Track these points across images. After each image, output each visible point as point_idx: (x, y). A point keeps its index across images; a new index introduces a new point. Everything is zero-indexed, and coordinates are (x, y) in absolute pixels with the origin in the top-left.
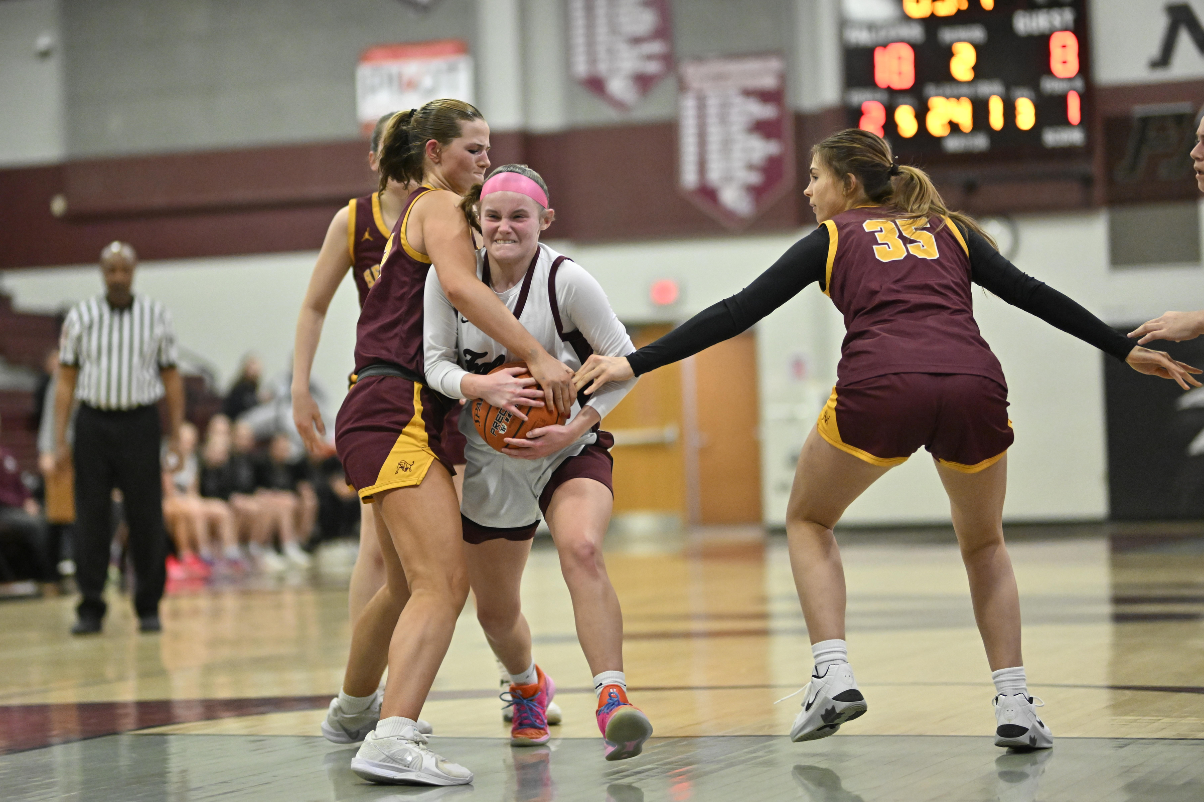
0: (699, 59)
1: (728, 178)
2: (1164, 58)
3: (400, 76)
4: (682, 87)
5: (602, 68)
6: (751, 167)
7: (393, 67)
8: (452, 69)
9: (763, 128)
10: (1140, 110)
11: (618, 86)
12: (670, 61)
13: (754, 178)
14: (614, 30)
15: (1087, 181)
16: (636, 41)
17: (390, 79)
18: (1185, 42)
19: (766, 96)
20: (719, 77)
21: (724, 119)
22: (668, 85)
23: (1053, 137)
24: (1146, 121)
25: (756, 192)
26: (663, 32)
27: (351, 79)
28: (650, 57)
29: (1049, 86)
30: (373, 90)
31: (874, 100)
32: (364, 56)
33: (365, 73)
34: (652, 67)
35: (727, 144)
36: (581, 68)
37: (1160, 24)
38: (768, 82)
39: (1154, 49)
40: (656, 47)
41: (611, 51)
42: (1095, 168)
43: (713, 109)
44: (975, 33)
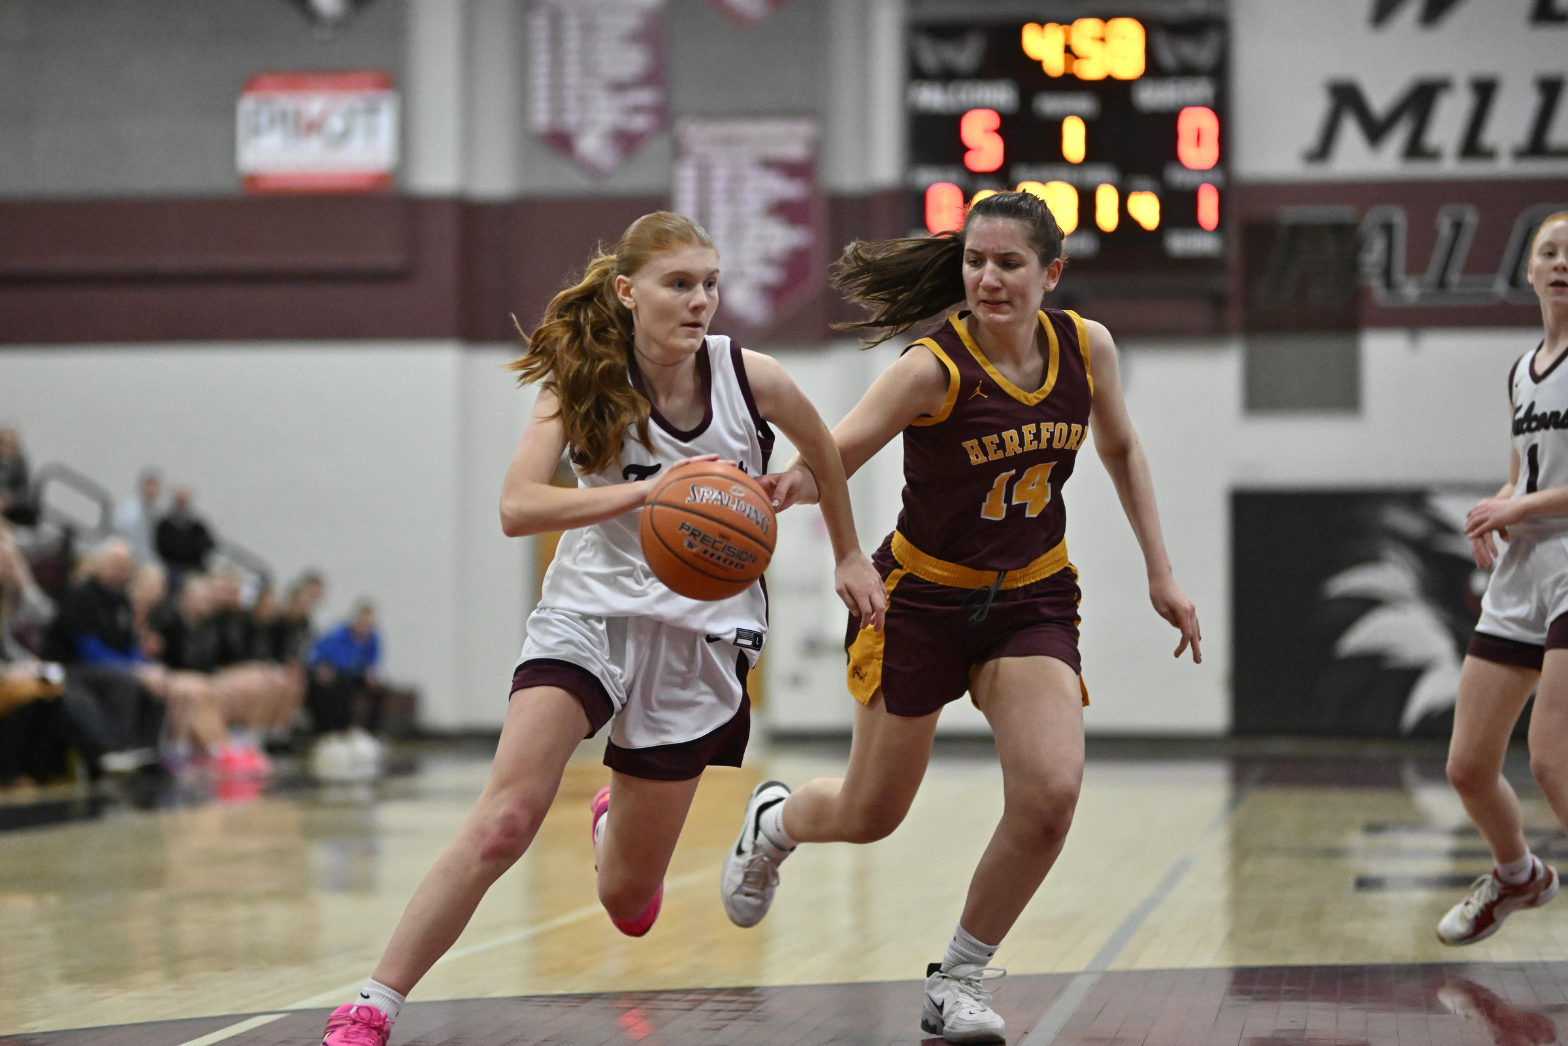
0: (707, 115)
1: (737, 274)
2: (1324, 149)
3: (298, 115)
4: (678, 151)
5: (571, 119)
6: (768, 261)
7: (286, 101)
8: (372, 110)
9: (785, 211)
10: (1291, 214)
11: (591, 145)
12: (664, 115)
13: (771, 276)
14: (589, 70)
15: (1218, 301)
16: (619, 87)
17: (284, 116)
18: (1351, 133)
19: (792, 170)
20: (729, 141)
21: (733, 196)
22: (658, 147)
23: (1181, 243)
24: (1297, 230)
25: (774, 294)
26: (652, 78)
27: (230, 114)
28: (637, 110)
29: (1177, 177)
30: (256, 131)
31: (948, 181)
32: (250, 84)
33: (247, 105)
34: (640, 123)
35: (736, 230)
36: (541, 117)
37: (1318, 106)
38: (794, 151)
39: (1309, 135)
40: (645, 97)
41: (582, 99)
42: (1230, 284)
43: (719, 185)
44: (1085, 104)
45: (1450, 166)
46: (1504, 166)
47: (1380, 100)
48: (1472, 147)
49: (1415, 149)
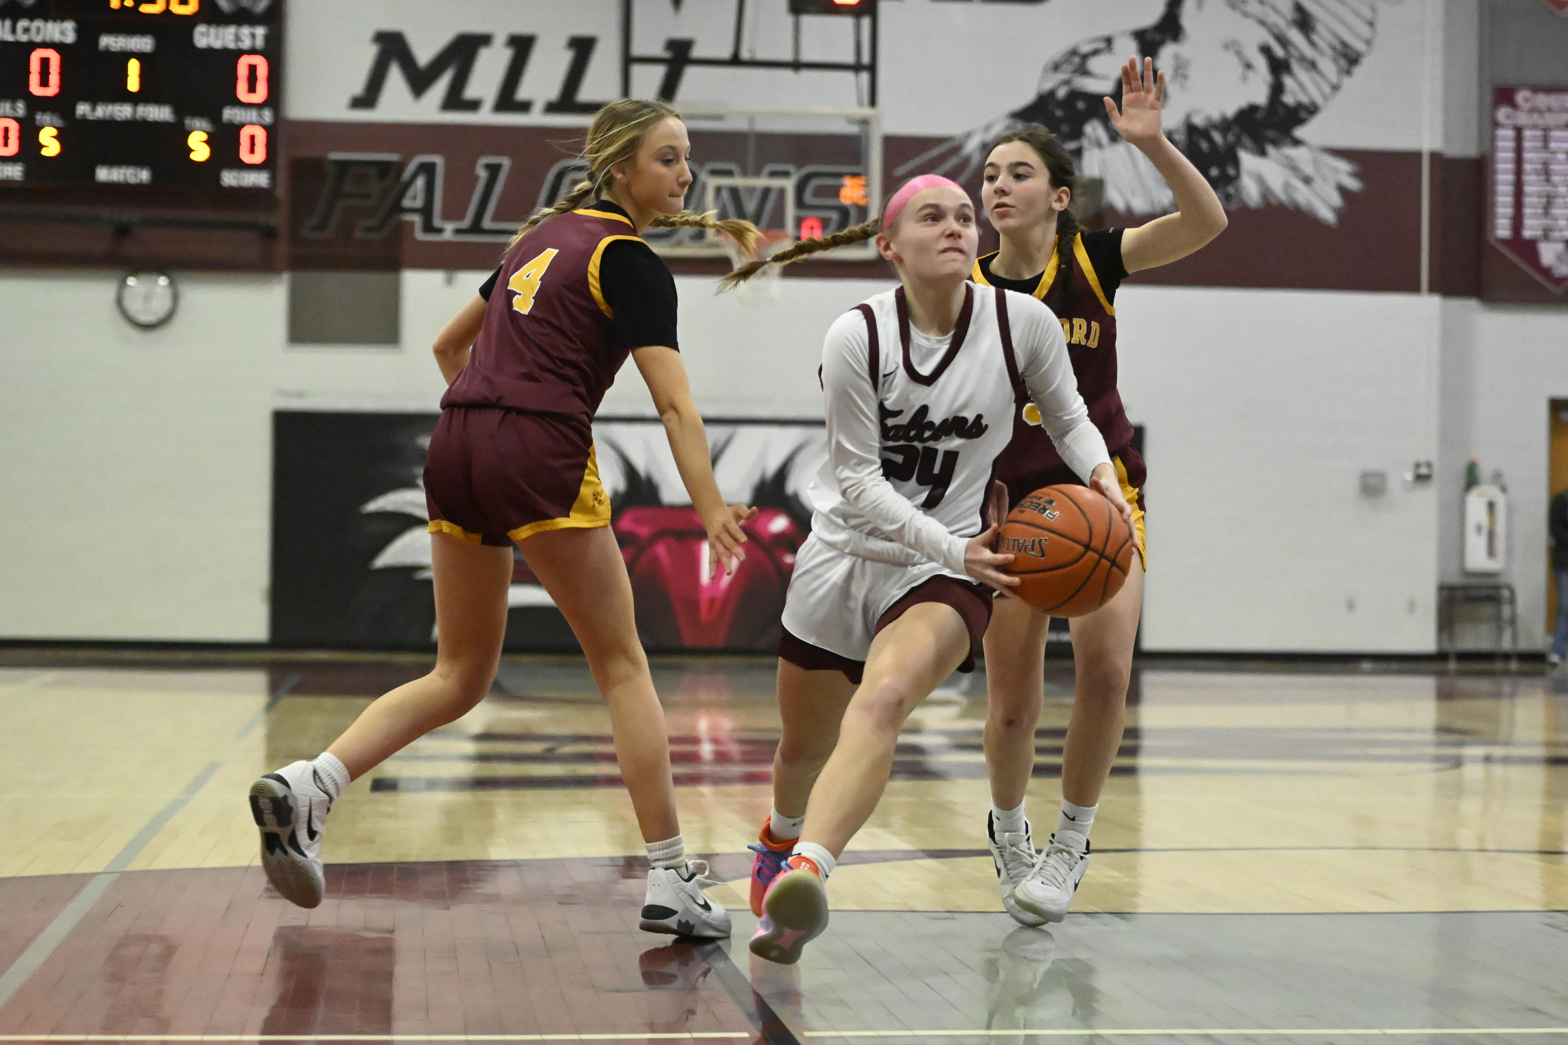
2: (368, 98)
10: (336, 156)
15: (266, 233)
18: (395, 78)
23: (231, 178)
29: (230, 114)
39: (358, 86)
42: (279, 219)
44: (144, 43)
45: (486, 116)
46: (536, 118)
47: (424, 55)
48: (507, 100)
49: (455, 100)
